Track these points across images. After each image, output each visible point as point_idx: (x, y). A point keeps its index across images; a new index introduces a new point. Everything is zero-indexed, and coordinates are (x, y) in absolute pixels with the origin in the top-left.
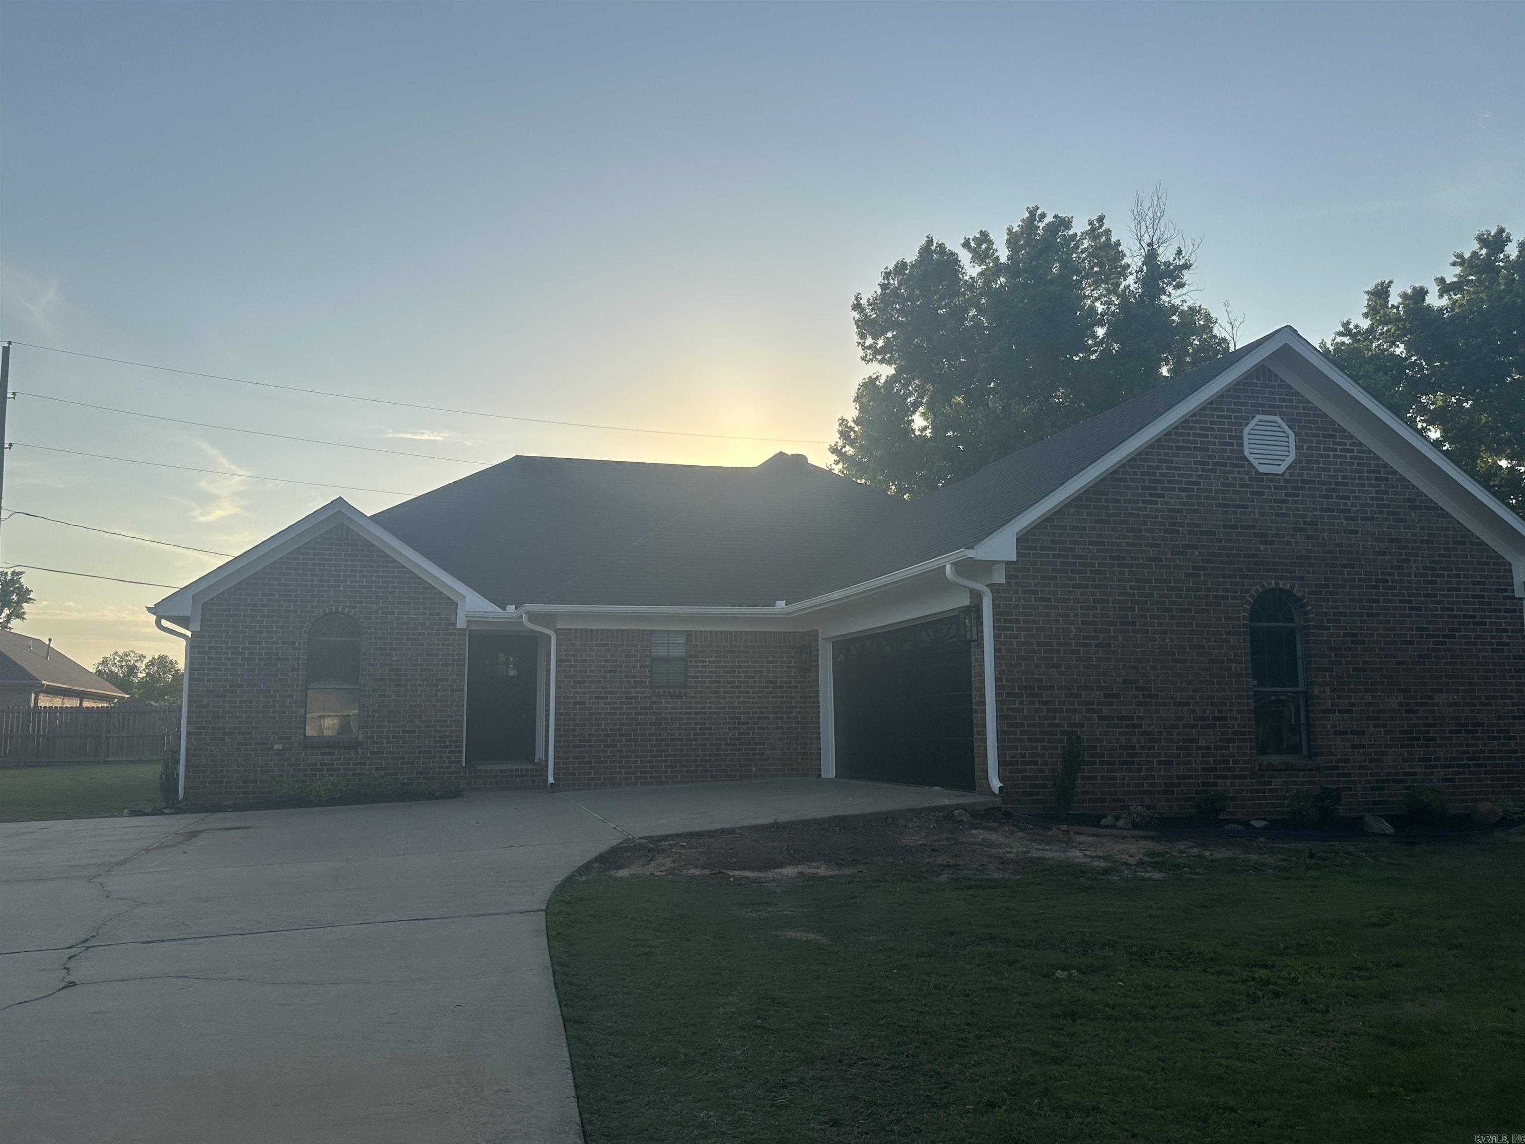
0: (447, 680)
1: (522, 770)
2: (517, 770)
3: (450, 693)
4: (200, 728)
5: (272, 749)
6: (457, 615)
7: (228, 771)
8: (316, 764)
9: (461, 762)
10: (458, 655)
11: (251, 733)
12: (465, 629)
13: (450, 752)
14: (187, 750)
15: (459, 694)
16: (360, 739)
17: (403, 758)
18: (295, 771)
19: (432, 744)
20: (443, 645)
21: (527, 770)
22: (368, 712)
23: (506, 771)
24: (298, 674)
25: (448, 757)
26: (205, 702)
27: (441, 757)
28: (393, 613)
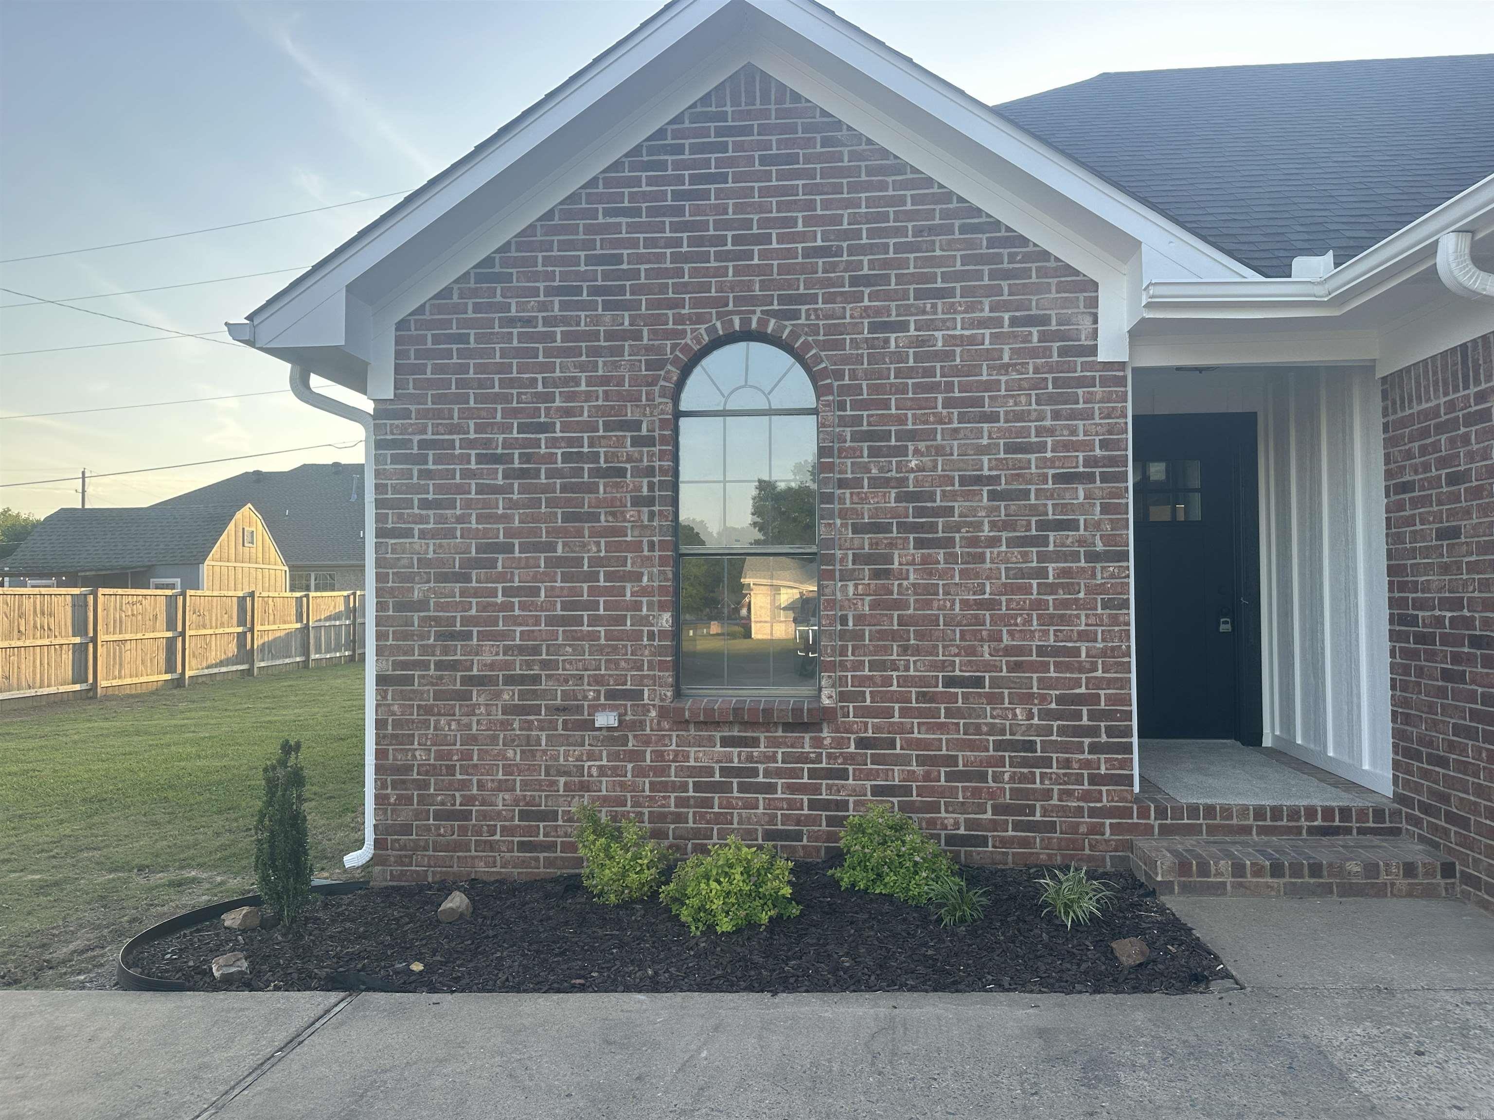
0: (1072, 525)
1: (1328, 812)
2: (1311, 812)
3: (1083, 564)
4: (404, 665)
5: (589, 725)
6: (1096, 322)
7: (481, 786)
8: (710, 772)
9: (1128, 780)
10: (1104, 444)
11: (536, 680)
12: (1122, 365)
13: (1094, 748)
14: (380, 724)
15: (1112, 567)
16: (826, 702)
17: (951, 761)
18: (653, 787)
19: (1036, 721)
20: (1056, 416)
21: (1345, 812)
22: (844, 620)
23: (1277, 812)
24: (652, 515)
25: (1087, 764)
26: (416, 595)
27: (1066, 764)
28: (903, 326)
